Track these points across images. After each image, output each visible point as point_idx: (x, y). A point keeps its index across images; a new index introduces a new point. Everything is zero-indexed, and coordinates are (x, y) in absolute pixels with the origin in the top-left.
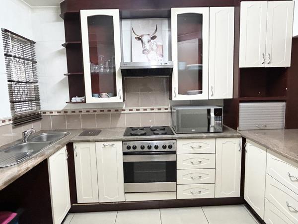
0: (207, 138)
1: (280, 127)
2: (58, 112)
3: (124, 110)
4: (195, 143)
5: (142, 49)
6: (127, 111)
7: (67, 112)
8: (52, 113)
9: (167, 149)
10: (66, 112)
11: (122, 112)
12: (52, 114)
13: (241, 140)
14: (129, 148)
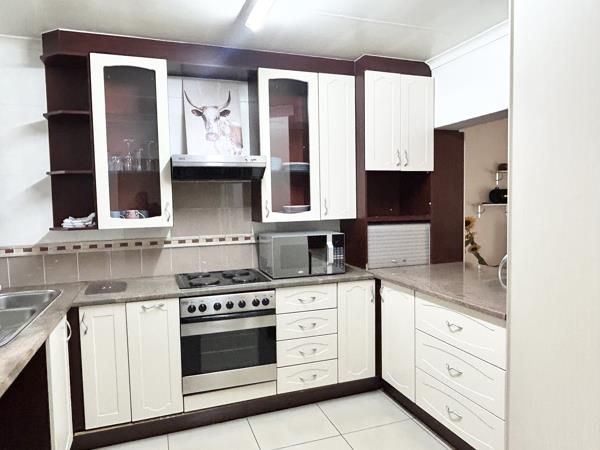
0: (324, 283)
1: (425, 262)
2: (25, 250)
3: (169, 242)
4: (306, 293)
5: (205, 132)
6: (175, 244)
7: (46, 249)
8: (12, 251)
9: (261, 307)
10: (44, 249)
11: (166, 246)
12: (11, 255)
13: (373, 283)
14: (192, 309)
